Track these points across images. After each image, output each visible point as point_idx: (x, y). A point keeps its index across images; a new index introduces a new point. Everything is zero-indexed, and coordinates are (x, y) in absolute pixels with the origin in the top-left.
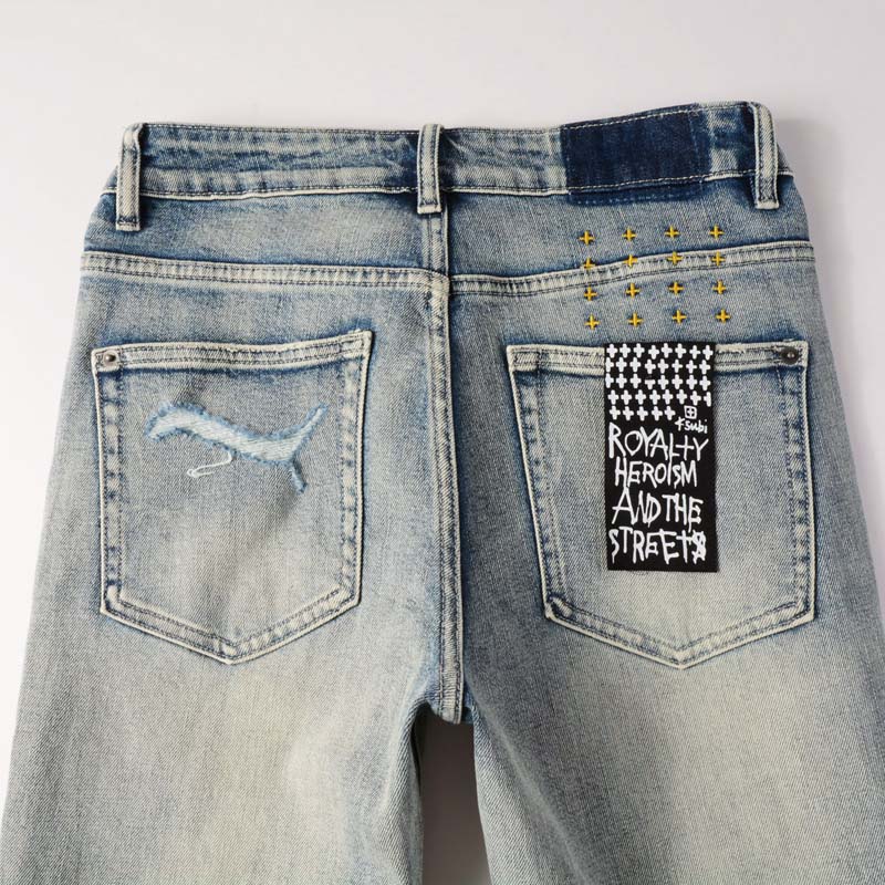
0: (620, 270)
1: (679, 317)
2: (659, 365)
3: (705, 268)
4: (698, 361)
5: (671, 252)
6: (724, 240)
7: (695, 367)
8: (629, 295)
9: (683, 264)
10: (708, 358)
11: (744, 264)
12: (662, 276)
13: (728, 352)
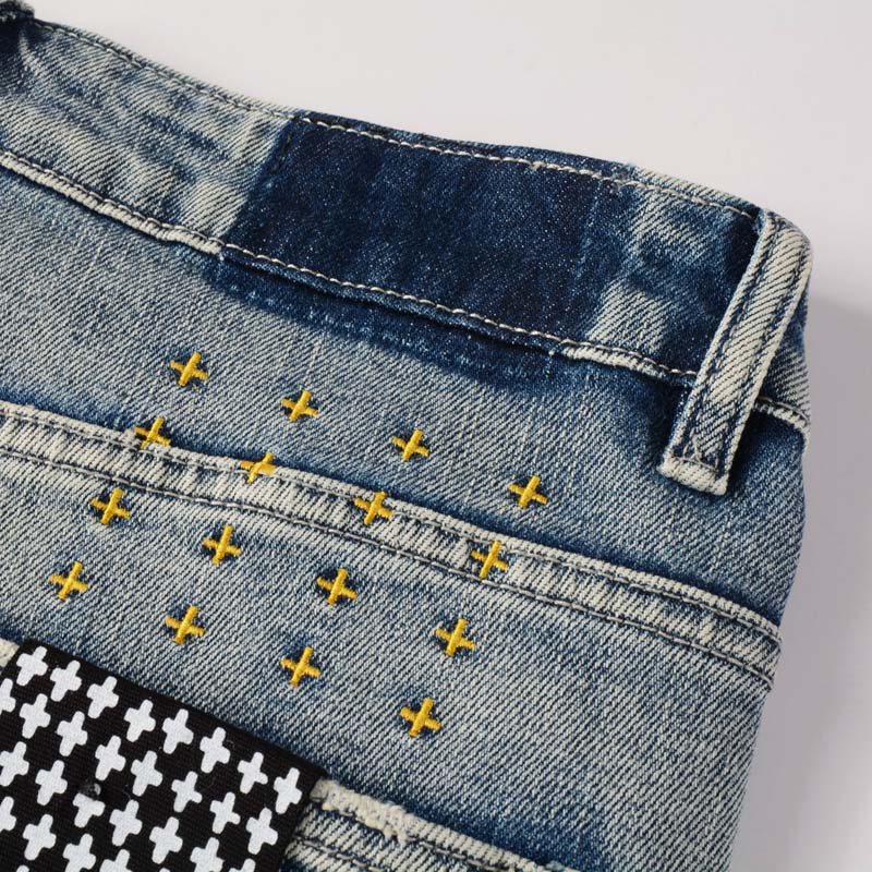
0: (221, 479)
1: (301, 668)
2: (136, 766)
3: (443, 567)
4: (250, 805)
5: (376, 489)
6: (536, 521)
7: (236, 819)
8: (212, 553)
9: (386, 532)
10: (281, 807)
11: (552, 599)
12: (312, 539)
13: (351, 819)
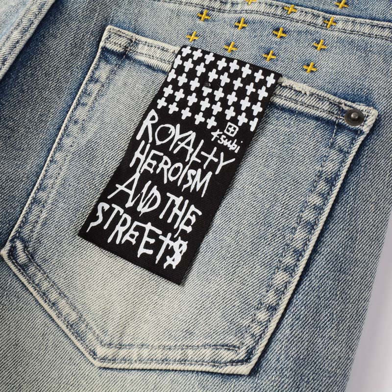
0: (239, 6)
1: (270, 56)
2: (222, 77)
3: (315, 25)
4: (258, 86)
5: (291, 4)
6: (345, 11)
7: (254, 90)
8: (238, 27)
9: (295, 16)
10: (269, 85)
11: (352, 32)
12: (271, 19)
13: (291, 88)
